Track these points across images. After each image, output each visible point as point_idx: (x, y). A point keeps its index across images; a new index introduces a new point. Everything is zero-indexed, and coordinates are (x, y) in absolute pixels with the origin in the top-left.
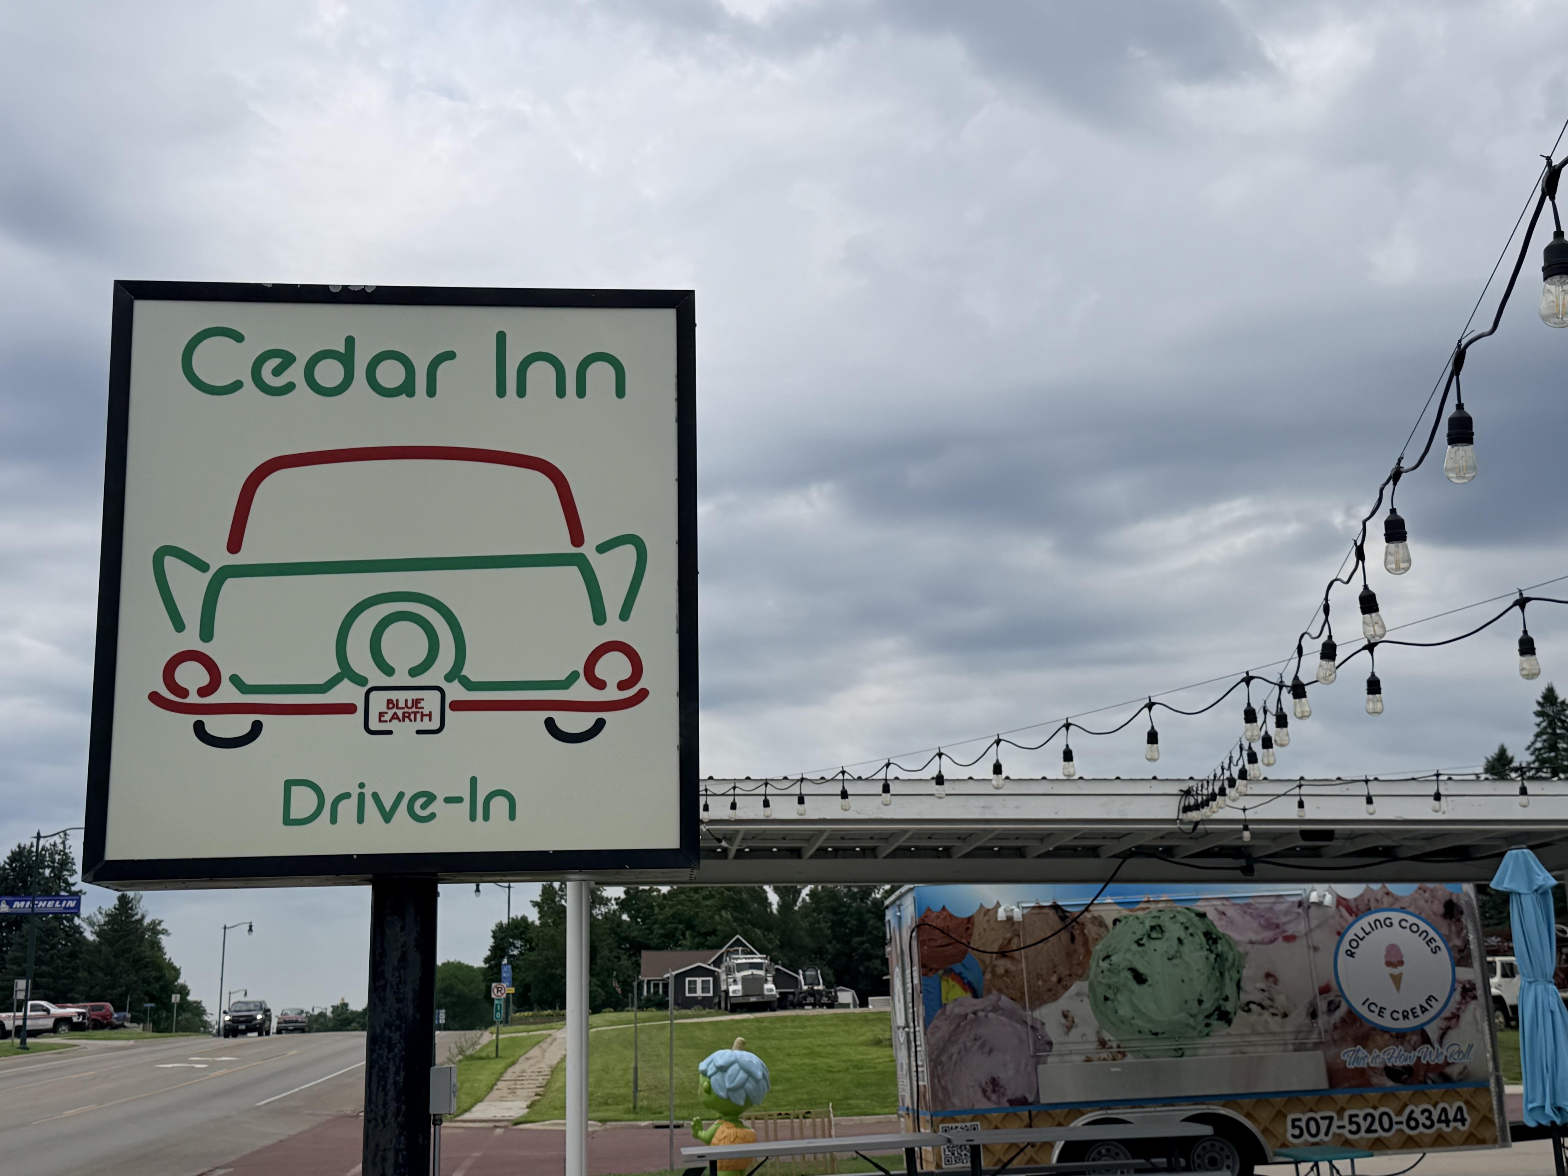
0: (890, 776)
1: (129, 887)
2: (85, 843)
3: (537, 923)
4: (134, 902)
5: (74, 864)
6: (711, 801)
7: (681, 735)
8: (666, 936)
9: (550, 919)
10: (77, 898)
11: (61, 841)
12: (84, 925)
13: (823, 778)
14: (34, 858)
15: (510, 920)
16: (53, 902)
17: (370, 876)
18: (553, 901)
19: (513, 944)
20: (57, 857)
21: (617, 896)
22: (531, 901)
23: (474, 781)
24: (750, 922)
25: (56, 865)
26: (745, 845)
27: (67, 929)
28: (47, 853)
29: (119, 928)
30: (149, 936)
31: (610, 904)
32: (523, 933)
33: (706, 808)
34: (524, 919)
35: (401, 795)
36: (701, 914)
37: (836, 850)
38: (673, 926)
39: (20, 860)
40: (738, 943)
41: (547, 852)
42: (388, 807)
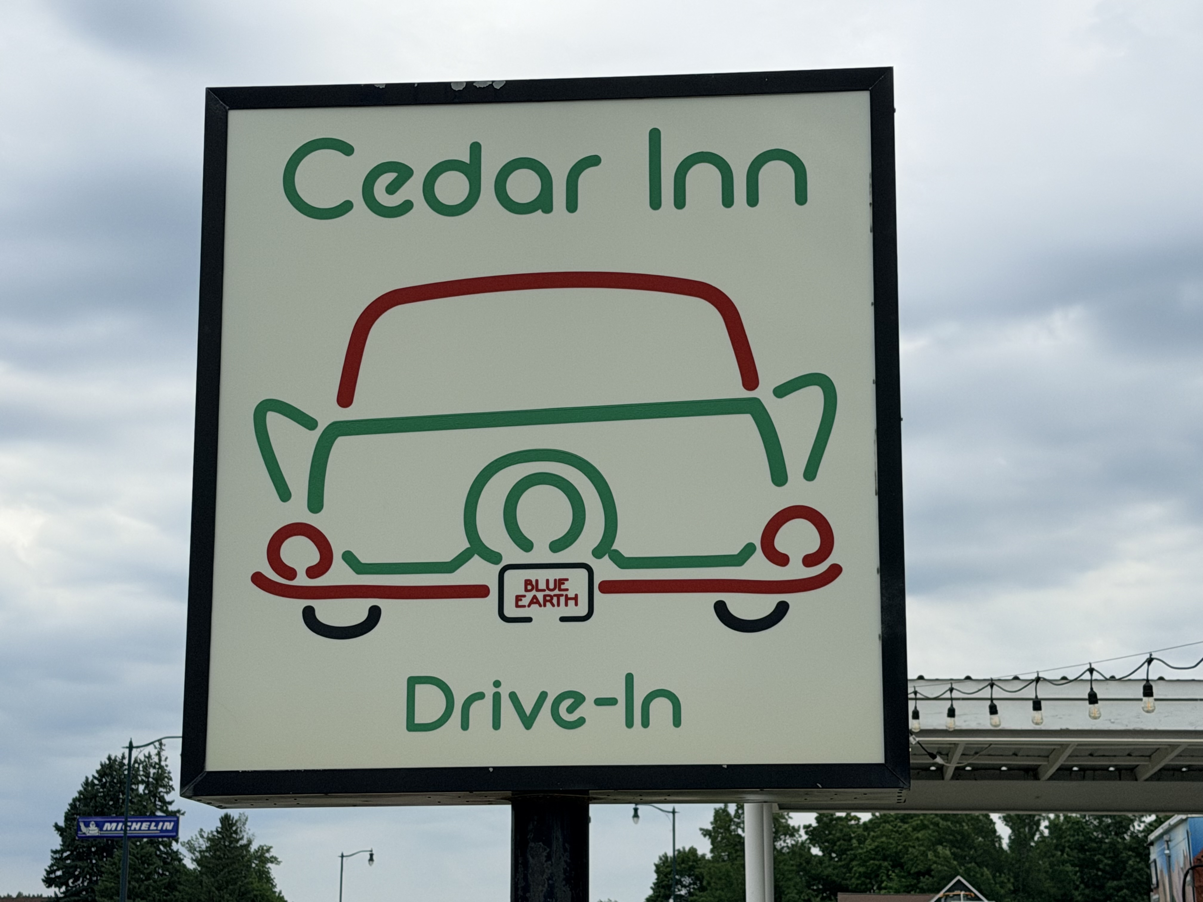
0: (1153, 676)
1: (231, 803)
2: (183, 755)
3: (709, 856)
4: (238, 824)
5: (171, 779)
6: (921, 706)
7: (883, 622)
8: (866, 875)
9: (724, 852)
10: (175, 819)
11: (156, 751)
12: (184, 851)
13: (1064, 678)
14: (126, 772)
15: (676, 853)
16: (148, 823)
17: (509, 793)
18: (728, 829)
19: (679, 882)
20: (152, 771)
21: (807, 823)
22: (701, 829)
23: (630, 679)
24: (973, 859)
25: (151, 780)
26: (966, 763)
27: (164, 856)
28: (141, 766)
29: (222, 856)
30: (257, 865)
31: (797, 836)
32: (691, 868)
33: (916, 715)
34: (693, 851)
35: (543, 696)
36: (910, 850)
37: (1083, 769)
38: (877, 862)
39: (111, 775)
40: (959, 886)
41: (720, 766)
42: (528, 711)
